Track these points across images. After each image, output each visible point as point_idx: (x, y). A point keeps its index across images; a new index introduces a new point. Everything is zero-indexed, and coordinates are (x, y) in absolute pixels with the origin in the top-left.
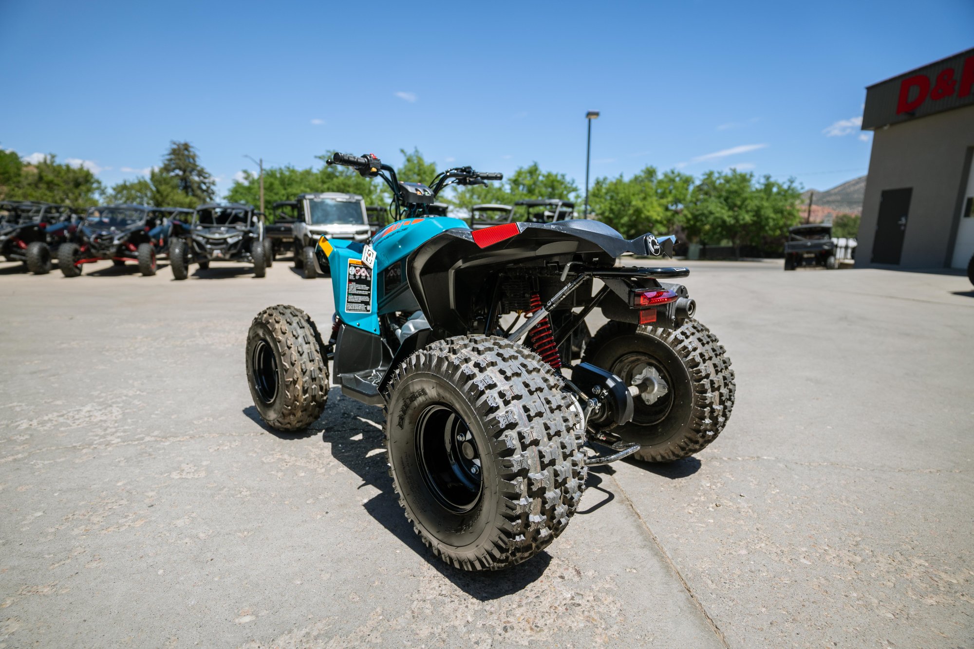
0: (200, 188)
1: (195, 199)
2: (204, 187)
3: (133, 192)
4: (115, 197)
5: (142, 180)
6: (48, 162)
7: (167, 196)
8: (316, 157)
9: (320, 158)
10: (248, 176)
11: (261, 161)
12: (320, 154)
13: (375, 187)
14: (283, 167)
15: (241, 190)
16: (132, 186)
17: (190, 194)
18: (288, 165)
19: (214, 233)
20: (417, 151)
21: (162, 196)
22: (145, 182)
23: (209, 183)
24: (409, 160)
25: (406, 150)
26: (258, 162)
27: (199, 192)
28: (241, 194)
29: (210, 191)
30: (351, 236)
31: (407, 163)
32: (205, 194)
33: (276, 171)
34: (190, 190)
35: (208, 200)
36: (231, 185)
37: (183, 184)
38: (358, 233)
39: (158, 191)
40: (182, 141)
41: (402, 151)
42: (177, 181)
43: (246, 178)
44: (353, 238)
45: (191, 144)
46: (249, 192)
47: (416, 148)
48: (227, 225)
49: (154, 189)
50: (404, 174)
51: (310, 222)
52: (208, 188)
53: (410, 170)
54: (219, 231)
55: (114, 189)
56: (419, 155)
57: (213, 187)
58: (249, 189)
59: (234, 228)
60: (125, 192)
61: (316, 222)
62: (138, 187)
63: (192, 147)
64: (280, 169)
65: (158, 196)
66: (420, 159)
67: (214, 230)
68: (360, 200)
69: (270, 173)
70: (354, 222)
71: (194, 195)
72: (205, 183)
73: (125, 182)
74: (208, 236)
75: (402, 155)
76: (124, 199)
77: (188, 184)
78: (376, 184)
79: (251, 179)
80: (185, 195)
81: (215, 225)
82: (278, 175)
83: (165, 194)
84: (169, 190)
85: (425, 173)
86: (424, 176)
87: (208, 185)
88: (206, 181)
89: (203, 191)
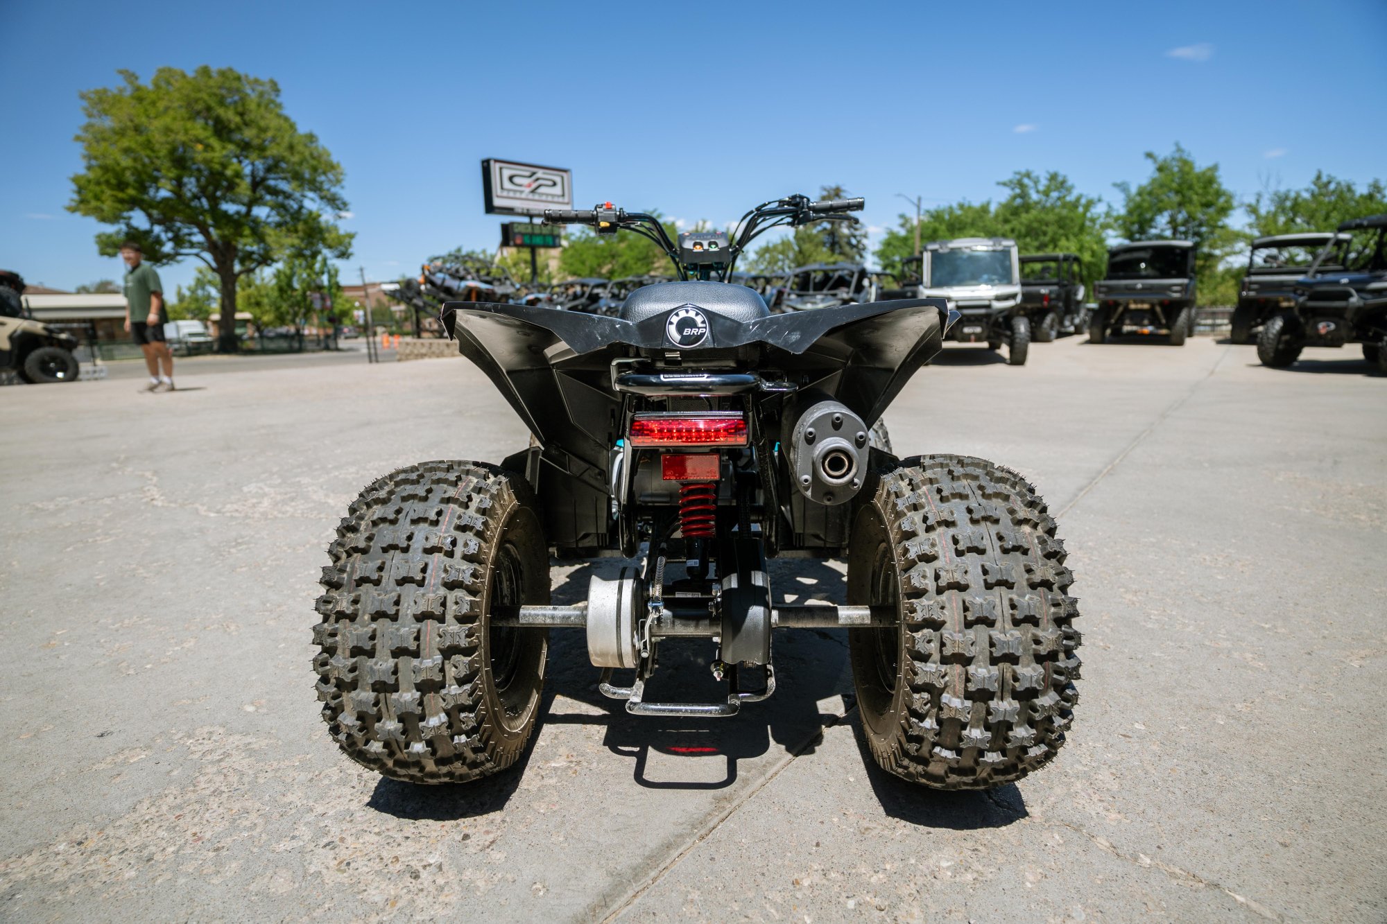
0: (849, 243)
1: (841, 258)
2: (854, 241)
3: (775, 254)
4: (757, 262)
5: (785, 239)
6: (700, 229)
7: (810, 256)
8: (998, 184)
9: (1004, 184)
10: (904, 220)
11: (919, 199)
12: (1005, 178)
13: (1093, 220)
14: (955, 205)
15: (896, 243)
16: (775, 247)
17: (837, 251)
18: (962, 201)
19: (806, 303)
20: (1179, 149)
21: (804, 257)
22: (789, 241)
23: (861, 236)
24: (1160, 169)
25: (1156, 152)
26: (916, 201)
27: (847, 249)
28: (894, 247)
29: (861, 246)
30: (986, 303)
31: (1157, 175)
32: (855, 250)
33: (943, 211)
34: (837, 247)
35: (858, 258)
36: (884, 236)
37: (831, 240)
38: (998, 298)
39: (801, 252)
40: (833, 186)
41: (1149, 155)
42: (824, 237)
43: (902, 226)
44: (988, 307)
45: (843, 188)
46: (905, 244)
47: (1177, 144)
48: (825, 291)
49: (796, 248)
50: (1150, 194)
51: (929, 284)
52: (859, 242)
53: (1162, 186)
54: (813, 300)
55: (757, 253)
56: (1185, 156)
57: (865, 241)
58: (905, 240)
59: (834, 295)
60: (767, 256)
61: (936, 284)
62: (780, 248)
63: (844, 191)
64: (951, 208)
65: (800, 257)
66: (1186, 164)
67: (806, 299)
68: (1009, 247)
69: (935, 214)
70: (997, 282)
71: (842, 253)
72: (855, 236)
73: (768, 243)
74: (799, 306)
75: (1150, 161)
76: (765, 263)
77: (836, 239)
78: (1095, 216)
79: (908, 226)
80: (829, 253)
81: (811, 292)
82: (947, 217)
83: (807, 254)
84: (813, 248)
85: (1190, 187)
86: (1189, 193)
87: (858, 238)
88: (857, 233)
89: (853, 246)
